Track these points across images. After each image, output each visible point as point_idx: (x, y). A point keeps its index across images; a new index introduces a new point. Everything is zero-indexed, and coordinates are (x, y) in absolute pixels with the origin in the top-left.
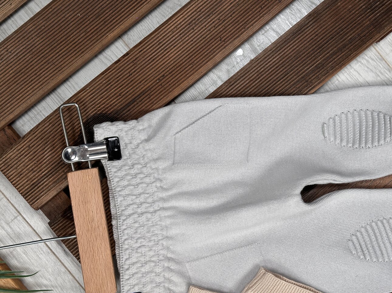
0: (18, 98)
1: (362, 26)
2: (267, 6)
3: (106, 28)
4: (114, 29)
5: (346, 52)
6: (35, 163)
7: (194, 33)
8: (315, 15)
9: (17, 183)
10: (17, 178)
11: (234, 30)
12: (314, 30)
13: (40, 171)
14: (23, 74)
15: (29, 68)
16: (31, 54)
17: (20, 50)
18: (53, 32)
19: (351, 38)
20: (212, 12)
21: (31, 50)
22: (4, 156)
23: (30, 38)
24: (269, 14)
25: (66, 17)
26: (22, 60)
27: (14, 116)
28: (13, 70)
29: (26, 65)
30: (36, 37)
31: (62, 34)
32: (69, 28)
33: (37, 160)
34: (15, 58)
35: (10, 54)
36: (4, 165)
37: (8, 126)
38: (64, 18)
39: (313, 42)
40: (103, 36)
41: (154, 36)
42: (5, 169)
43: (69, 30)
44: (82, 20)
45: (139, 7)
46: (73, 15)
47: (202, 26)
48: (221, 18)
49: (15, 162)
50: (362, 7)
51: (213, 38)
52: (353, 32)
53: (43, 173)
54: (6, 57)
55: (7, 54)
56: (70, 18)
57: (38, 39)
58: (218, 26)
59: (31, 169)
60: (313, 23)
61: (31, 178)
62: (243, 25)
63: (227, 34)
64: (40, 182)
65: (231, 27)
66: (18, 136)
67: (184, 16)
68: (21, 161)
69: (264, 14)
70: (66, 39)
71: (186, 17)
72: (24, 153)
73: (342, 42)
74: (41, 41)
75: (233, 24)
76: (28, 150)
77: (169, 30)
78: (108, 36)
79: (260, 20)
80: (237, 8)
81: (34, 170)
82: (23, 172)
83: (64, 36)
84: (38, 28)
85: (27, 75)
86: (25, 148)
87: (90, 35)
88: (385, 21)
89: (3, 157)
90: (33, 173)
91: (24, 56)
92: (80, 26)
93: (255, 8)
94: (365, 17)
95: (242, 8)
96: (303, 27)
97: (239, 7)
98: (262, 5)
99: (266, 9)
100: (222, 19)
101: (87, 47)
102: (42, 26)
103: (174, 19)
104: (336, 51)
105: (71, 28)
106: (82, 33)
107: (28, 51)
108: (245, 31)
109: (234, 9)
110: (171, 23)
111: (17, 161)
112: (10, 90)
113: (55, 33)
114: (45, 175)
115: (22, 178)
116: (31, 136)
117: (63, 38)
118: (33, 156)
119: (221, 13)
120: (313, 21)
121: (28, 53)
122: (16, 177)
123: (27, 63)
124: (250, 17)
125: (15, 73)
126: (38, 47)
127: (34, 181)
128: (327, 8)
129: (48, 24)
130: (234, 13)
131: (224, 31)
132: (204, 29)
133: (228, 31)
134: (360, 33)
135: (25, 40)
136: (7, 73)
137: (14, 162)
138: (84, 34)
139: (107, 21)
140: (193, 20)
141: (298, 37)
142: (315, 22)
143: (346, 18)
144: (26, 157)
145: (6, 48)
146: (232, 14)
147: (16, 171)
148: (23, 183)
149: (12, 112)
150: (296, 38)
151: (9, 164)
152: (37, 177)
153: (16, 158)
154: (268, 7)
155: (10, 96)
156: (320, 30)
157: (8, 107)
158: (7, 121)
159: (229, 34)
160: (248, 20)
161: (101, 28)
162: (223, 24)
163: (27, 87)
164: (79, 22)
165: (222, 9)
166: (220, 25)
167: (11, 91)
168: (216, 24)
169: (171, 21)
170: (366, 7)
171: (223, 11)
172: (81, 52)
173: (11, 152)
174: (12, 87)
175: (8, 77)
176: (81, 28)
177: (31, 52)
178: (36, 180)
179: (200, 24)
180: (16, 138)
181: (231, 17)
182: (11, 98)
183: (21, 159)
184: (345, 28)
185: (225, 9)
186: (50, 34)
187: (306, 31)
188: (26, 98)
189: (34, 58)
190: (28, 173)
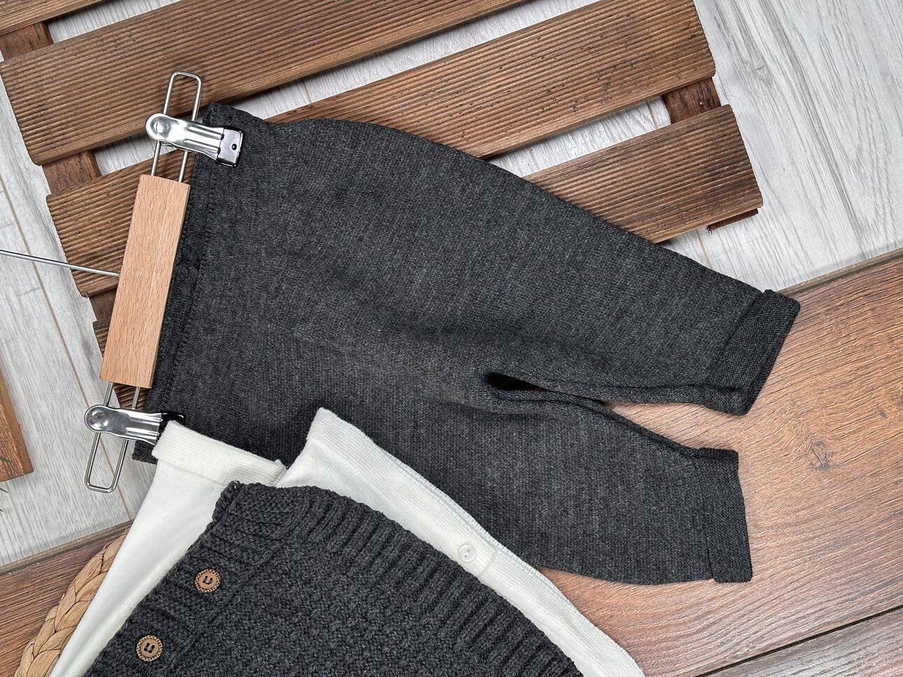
0: (119, 113)
1: (688, 194)
2: (553, 111)
3: (293, 55)
4: (304, 61)
5: (649, 225)
6: (107, 223)
7: (425, 111)
8: (623, 151)
9: (69, 244)
10: (73, 235)
11: (490, 128)
12: (612, 173)
13: (111, 237)
14: (140, 80)
15: (153, 73)
16: (164, 54)
17: (149, 41)
18: (210, 31)
19: (664, 207)
20: (466, 89)
21: (167, 48)
22: (65, 195)
23: (172, 29)
24: (552, 123)
25: (238, 16)
26: (147, 58)
27: (102, 139)
28: (128, 69)
29: (150, 67)
30: (181, 31)
31: (222, 40)
32: (236, 35)
33: (111, 219)
34: (137, 51)
35: (132, 42)
36: (60, 209)
37: (89, 151)
38: (234, 18)
39: (604, 191)
40: (285, 65)
41: (363, 94)
42: (59, 215)
43: (235, 38)
44: (261, 30)
45: (355, 41)
46: (250, 17)
47: (441, 105)
48: (475, 103)
49: (78, 210)
50: (699, 164)
51: (451, 129)
52: (672, 199)
53: (114, 241)
54: (126, 44)
55: (128, 41)
56: (243, 20)
57: (183, 35)
58: (467, 113)
59: (97, 229)
60: (613, 163)
61: (93, 243)
62: (504, 126)
63: (476, 130)
64: (105, 254)
65: (487, 122)
66: (98, 173)
67: (420, 79)
68: (88, 212)
69: (544, 121)
70: (225, 49)
71: (421, 81)
72: (97, 201)
73: (648, 207)
74: (186, 39)
75: (490, 118)
76: (105, 198)
77: (388, 93)
78: (291, 68)
79: (534, 128)
80: (506, 97)
81: (103, 232)
82: (84, 229)
83: (225, 44)
84: (189, 18)
85: (147, 83)
86: (101, 194)
87: (265, 56)
88: (727, 198)
89: (63, 196)
90: (99, 236)
91: (152, 53)
92: (254, 37)
93: (533, 108)
94: (698, 182)
95: (514, 99)
96: (597, 163)
97: (508, 96)
98: (546, 106)
99: (549, 115)
100: (476, 106)
101: (255, 73)
102: (196, 18)
103: (404, 78)
104: (634, 219)
105: (239, 37)
106: (253, 50)
107: (162, 48)
108: (506, 135)
109: (500, 97)
110: (396, 83)
111: (81, 209)
112: (112, 97)
113: (213, 36)
114: (115, 245)
115: (80, 238)
116: (117, 178)
117: (222, 48)
118: (108, 210)
119: (477, 95)
120: (615, 159)
121: (159, 51)
122: (71, 233)
123: (153, 65)
124: (520, 117)
125: (129, 73)
126: (178, 47)
127: (96, 250)
128: (644, 147)
129: (207, 17)
130: (498, 102)
131: (472, 124)
132: (443, 110)
133: (478, 127)
134: (681, 203)
135: (164, 29)
136: (117, 70)
137: (76, 208)
138: (256, 51)
139: (298, 45)
140: (430, 91)
141: (584, 175)
142: (617, 161)
143: (668, 172)
144: (97, 209)
145: (130, 31)
146: (494, 104)
147: (74, 224)
148: (78, 246)
149: (101, 132)
150: (581, 176)
151: (68, 209)
152: (103, 245)
153: (82, 204)
154: (553, 113)
155: (108, 106)
156: (621, 178)
157: (99, 122)
158: (90, 143)
159: (479, 132)
160: (516, 121)
161: (285, 52)
162: (475, 113)
163: (139, 101)
164: (255, 31)
165: (481, 90)
166: (470, 112)
167: (112, 100)
168: (464, 110)
169: (396, 80)
170: (706, 167)
171: (482, 93)
172: (241, 77)
173: (79, 192)
174: (116, 93)
175: (115, 76)
176: (254, 42)
177: (165, 51)
178: (99, 248)
179: (439, 101)
180: (93, 174)
181: (491, 107)
182: (108, 109)
183: (89, 209)
184: (662, 187)
185: (487, 91)
186: (204, 33)
187: (599, 170)
188: (132, 118)
189: (166, 61)
190: (91, 234)
